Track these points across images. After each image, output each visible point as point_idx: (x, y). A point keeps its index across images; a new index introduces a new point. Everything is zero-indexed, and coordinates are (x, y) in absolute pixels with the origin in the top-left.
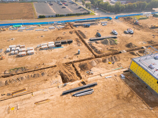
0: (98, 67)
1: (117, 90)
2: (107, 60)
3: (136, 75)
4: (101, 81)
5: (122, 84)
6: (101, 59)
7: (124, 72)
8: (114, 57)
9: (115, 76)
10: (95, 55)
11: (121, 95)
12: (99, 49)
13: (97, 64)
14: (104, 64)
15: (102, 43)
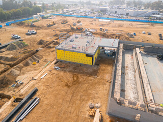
0: (24, 74)
1: (62, 81)
2: (30, 62)
3: (66, 61)
4: (40, 84)
5: (62, 73)
6: (21, 64)
7: (55, 64)
8: (35, 56)
9: (50, 71)
10: (9, 65)
12: (10, 56)
13: (20, 71)
14: (28, 68)
15: (9, 50)
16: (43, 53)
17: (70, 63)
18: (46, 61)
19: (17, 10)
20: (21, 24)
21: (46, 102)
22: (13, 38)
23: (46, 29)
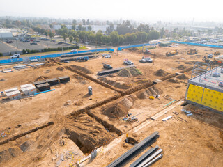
0: (138, 107)
1: (198, 136)
2: (146, 94)
4: (161, 128)
5: (197, 123)
6: (134, 95)
7: (183, 105)
8: (153, 88)
9: (176, 113)
10: (120, 92)
11: (213, 143)
13: (133, 102)
14: (144, 102)
16: (163, 86)
17: (210, 110)
18: (167, 98)
19: (131, 35)
20: (134, 50)
21: (174, 161)
22: (125, 64)
23: (164, 58)
